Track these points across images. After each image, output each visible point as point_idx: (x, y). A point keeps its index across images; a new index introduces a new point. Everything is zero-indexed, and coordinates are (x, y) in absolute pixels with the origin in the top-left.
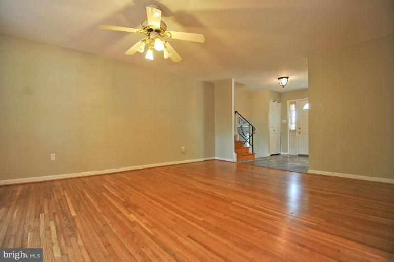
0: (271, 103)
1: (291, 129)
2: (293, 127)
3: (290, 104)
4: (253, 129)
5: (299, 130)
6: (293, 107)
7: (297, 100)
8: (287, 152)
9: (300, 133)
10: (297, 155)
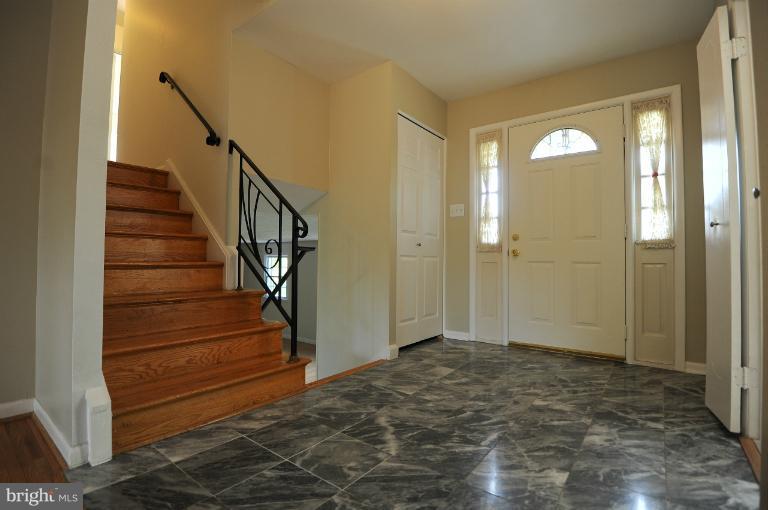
0: (404, 128)
1: (484, 240)
2: (491, 234)
3: (478, 143)
4: (295, 229)
5: (514, 246)
6: (491, 153)
7: (504, 125)
8: (466, 329)
9: (515, 254)
10: (506, 344)
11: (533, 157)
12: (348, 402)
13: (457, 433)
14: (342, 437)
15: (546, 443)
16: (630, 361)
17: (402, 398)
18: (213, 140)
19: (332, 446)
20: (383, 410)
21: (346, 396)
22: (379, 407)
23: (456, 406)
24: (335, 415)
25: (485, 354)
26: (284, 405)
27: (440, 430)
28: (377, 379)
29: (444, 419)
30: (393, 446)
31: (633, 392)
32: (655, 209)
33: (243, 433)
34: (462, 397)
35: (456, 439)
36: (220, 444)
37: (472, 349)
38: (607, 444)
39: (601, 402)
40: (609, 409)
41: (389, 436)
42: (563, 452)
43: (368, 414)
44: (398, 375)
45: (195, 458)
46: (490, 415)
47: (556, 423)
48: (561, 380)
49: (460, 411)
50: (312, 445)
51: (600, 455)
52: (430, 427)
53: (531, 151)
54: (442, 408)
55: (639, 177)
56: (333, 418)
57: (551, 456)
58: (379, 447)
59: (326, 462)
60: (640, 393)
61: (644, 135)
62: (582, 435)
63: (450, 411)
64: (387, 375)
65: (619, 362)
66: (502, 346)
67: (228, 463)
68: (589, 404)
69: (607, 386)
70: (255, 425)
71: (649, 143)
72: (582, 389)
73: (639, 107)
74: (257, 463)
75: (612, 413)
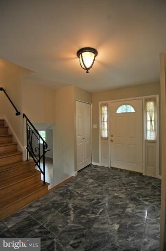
0: (78, 104)
1: (103, 136)
2: (105, 134)
3: (101, 106)
5: (112, 138)
6: (105, 110)
7: (109, 102)
8: (98, 162)
9: (112, 141)
10: (110, 167)
11: (117, 112)
12: (61, 198)
13: (91, 209)
14: (58, 214)
15: (116, 212)
16: (144, 174)
17: (77, 194)
18: (18, 114)
19: (55, 218)
20: (71, 201)
21: (61, 195)
22: (70, 199)
23: (92, 197)
24: (57, 204)
25: (104, 172)
26: (42, 200)
27: (86, 208)
28: (70, 186)
29: (88, 204)
30: (72, 217)
31: (143, 188)
32: (151, 131)
33: (29, 213)
34: (94, 193)
35: (90, 212)
36: (23, 218)
37: (99, 170)
38: (131, 212)
39: (133, 193)
40: (135, 196)
41: (72, 212)
42: (119, 216)
43: (67, 203)
44: (77, 184)
45: (15, 225)
46: (101, 201)
47: (119, 203)
48: (123, 184)
49: (93, 200)
50: (49, 218)
51: (129, 217)
52: (84, 207)
53: (116, 110)
54: (88, 198)
55: (147, 121)
56: (56, 205)
57: (116, 218)
58: (68, 217)
59: (53, 225)
60: (145, 189)
61: (148, 109)
62: (125, 208)
63: (90, 200)
64: (73, 184)
65: (141, 174)
66: (108, 168)
67: (24, 227)
68: (129, 194)
69: (136, 186)
70: (33, 210)
71: (149, 112)
72: (128, 187)
73: (147, 100)
74: (33, 227)
75: (135, 198)
